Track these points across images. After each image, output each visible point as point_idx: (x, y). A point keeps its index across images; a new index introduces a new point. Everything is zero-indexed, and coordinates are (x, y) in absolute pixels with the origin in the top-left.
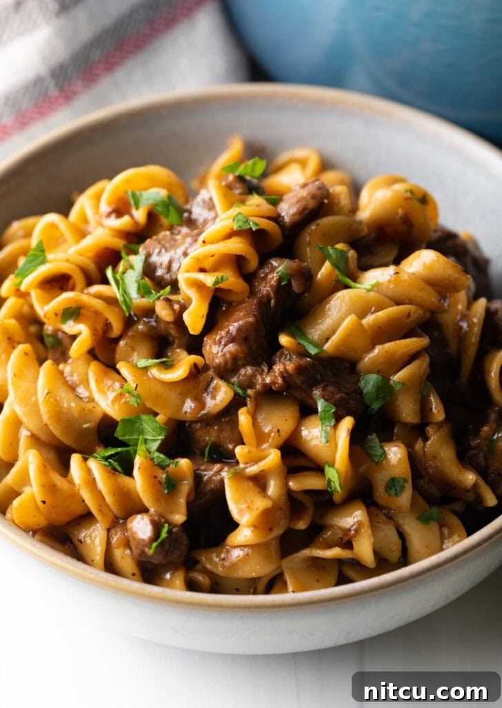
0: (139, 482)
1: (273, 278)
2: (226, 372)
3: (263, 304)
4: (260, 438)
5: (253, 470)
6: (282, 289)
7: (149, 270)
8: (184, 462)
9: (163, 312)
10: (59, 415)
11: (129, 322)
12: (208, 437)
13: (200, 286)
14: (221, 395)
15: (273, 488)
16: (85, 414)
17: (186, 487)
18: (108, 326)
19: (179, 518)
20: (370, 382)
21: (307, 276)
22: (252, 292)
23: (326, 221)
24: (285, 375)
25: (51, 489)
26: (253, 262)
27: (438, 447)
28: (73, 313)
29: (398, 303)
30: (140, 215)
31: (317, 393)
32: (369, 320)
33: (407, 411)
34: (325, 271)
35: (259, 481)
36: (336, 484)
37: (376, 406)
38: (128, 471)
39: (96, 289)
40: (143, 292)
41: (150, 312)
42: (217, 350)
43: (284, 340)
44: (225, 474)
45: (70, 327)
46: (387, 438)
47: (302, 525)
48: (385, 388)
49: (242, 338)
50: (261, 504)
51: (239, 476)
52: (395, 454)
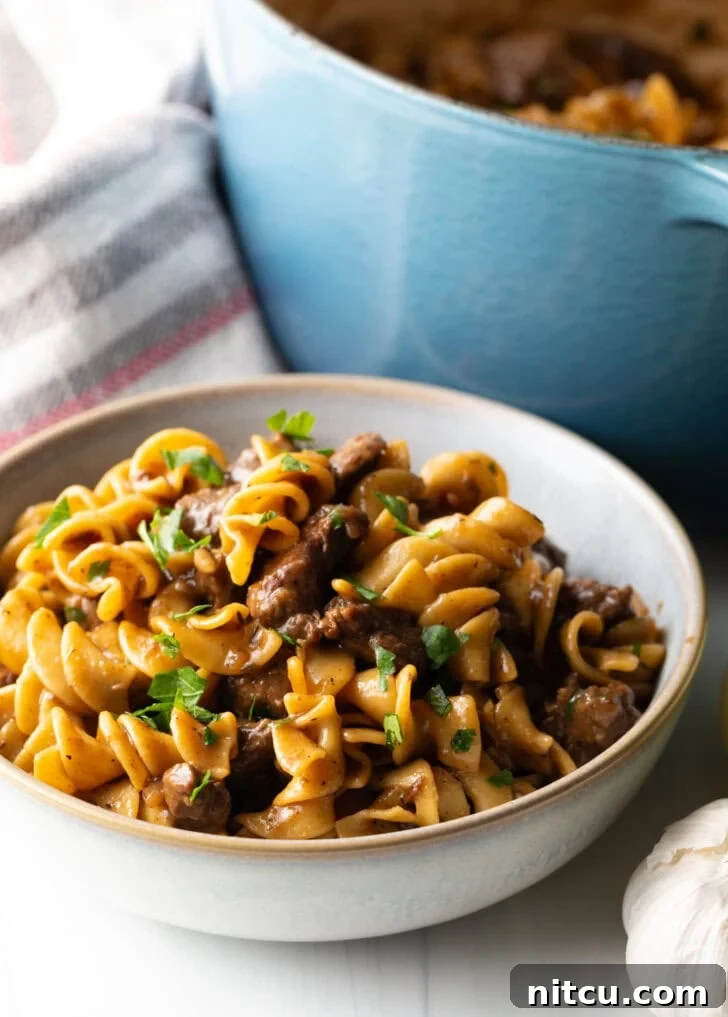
0: (178, 736)
1: (325, 523)
2: (273, 620)
3: (316, 548)
4: (312, 689)
5: (303, 720)
6: (336, 534)
7: (187, 525)
8: (227, 717)
9: (204, 563)
10: (86, 676)
11: (163, 583)
12: (253, 693)
13: (245, 530)
14: (268, 643)
15: (327, 737)
16: (114, 675)
17: (229, 741)
18: (140, 584)
19: (222, 771)
20: (433, 635)
21: (363, 522)
22: (302, 538)
23: (383, 474)
24: (339, 620)
25: (79, 744)
26: (304, 506)
27: (510, 709)
28: (102, 568)
29: (462, 550)
30: (175, 478)
31: (374, 641)
32: (432, 568)
33: (474, 667)
34: (383, 519)
35: (311, 733)
36: (397, 736)
37: (440, 660)
38: (164, 728)
39: (128, 545)
40: (179, 545)
41: (188, 568)
42: (264, 597)
43: (338, 584)
44: (273, 727)
45: (98, 584)
46: (453, 690)
47: (358, 783)
48: (449, 641)
49: (291, 581)
50: (313, 753)
51: (289, 727)
52: (462, 705)
